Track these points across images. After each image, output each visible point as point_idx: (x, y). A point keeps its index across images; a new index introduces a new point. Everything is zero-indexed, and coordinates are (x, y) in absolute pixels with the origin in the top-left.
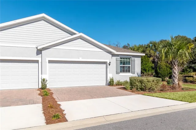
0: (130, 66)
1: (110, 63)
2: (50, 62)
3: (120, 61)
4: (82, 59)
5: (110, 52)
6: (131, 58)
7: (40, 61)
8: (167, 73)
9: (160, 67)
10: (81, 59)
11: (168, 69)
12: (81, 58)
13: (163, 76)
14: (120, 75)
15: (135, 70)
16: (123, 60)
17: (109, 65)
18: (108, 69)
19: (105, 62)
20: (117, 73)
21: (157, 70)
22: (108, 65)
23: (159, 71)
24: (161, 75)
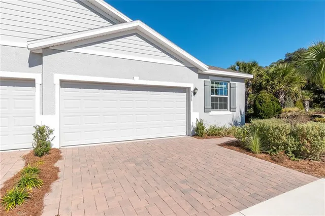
0: (227, 98)
1: (196, 89)
2: (64, 84)
3: (212, 87)
4: (140, 79)
5: (195, 69)
6: (229, 82)
7: (38, 82)
8: (274, 109)
9: (261, 101)
10: (137, 81)
11: (274, 103)
12: (138, 78)
13: (267, 116)
14: (210, 113)
15: (235, 105)
16: (215, 85)
17: (195, 94)
18: (192, 103)
19: (185, 88)
20: (206, 110)
21: (256, 105)
22: (192, 94)
23: (260, 107)
24: (263, 112)
